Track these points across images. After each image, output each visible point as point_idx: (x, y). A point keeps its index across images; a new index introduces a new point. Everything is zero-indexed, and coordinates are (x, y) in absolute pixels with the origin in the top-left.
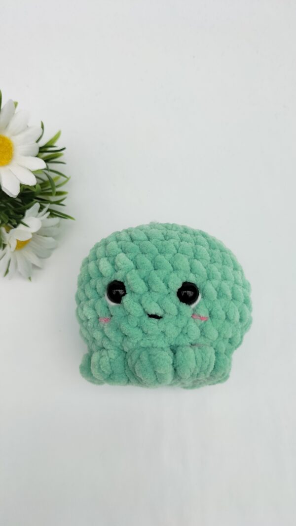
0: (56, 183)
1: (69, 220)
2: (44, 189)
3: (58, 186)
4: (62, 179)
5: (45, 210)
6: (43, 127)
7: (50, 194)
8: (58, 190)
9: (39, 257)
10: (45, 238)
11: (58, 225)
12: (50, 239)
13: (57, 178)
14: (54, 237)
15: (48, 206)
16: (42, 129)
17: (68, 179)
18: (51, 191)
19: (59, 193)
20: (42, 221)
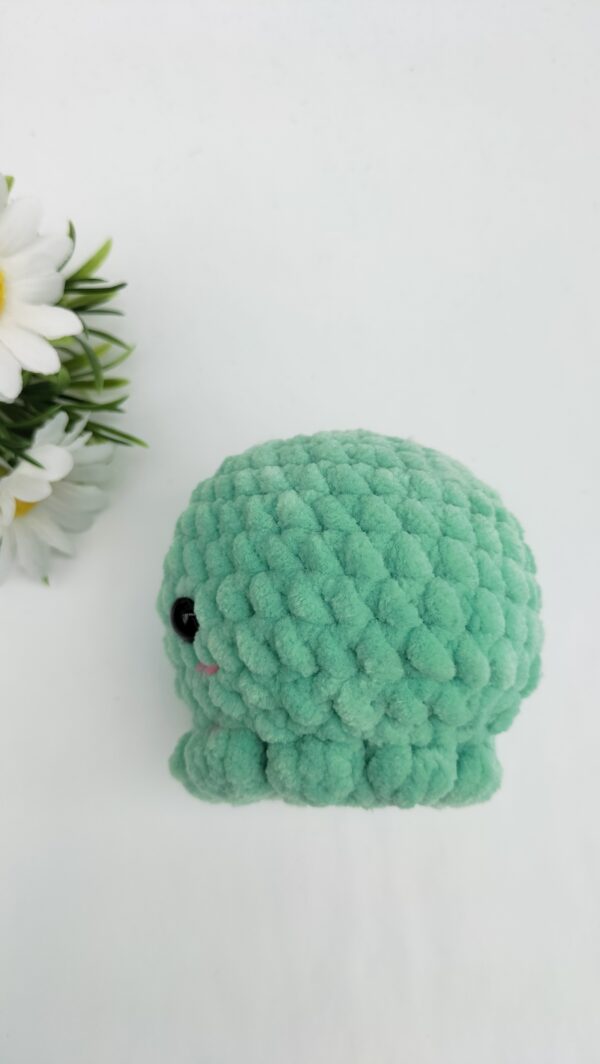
0: (102, 360)
1: (136, 447)
2: (75, 373)
3: (107, 367)
4: (116, 350)
5: (79, 426)
6: (72, 234)
7: (90, 385)
8: (107, 374)
9: (65, 529)
10: (79, 488)
11: (108, 461)
12: (90, 490)
13: (103, 349)
14: (99, 485)
15: (87, 416)
16: (69, 239)
17: (129, 349)
18: (91, 378)
19: (111, 383)
20: (74, 453)
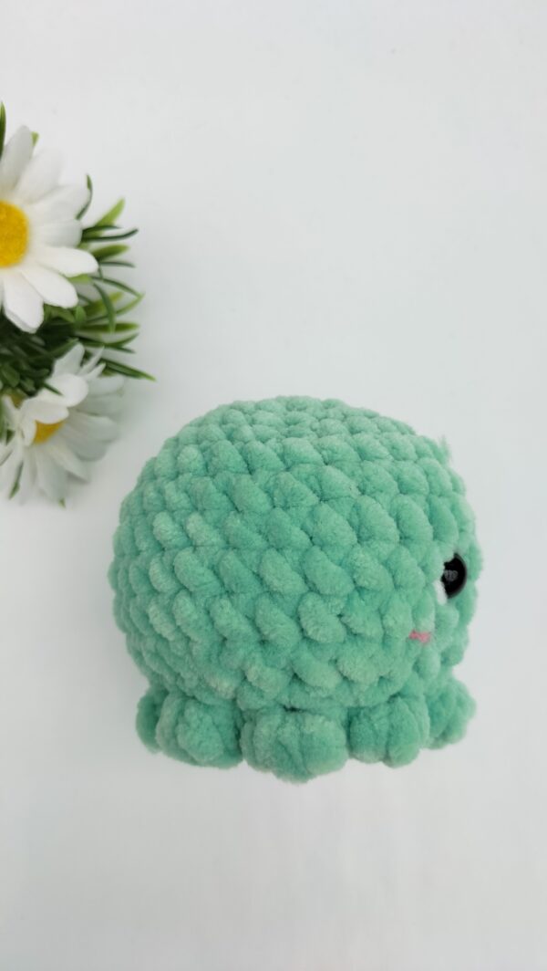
0: (116, 305)
1: (143, 381)
2: (91, 317)
3: (120, 312)
4: (128, 297)
5: (94, 360)
6: (89, 185)
7: (104, 328)
8: (120, 319)
9: (82, 458)
10: (94, 419)
11: (120, 392)
12: (104, 421)
13: (117, 296)
14: (111, 416)
15: (99, 353)
16: (87, 189)
17: (140, 297)
18: (105, 322)
19: (122, 327)
20: (89, 382)
